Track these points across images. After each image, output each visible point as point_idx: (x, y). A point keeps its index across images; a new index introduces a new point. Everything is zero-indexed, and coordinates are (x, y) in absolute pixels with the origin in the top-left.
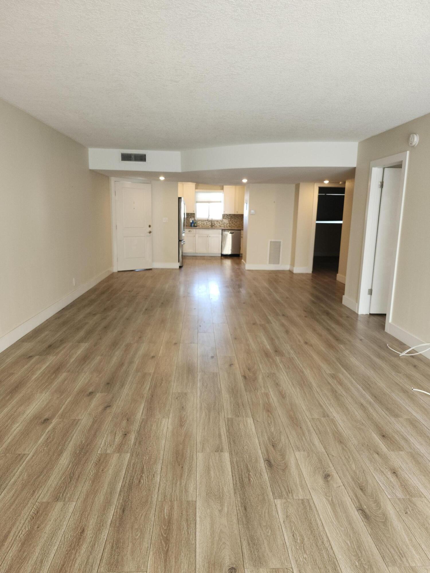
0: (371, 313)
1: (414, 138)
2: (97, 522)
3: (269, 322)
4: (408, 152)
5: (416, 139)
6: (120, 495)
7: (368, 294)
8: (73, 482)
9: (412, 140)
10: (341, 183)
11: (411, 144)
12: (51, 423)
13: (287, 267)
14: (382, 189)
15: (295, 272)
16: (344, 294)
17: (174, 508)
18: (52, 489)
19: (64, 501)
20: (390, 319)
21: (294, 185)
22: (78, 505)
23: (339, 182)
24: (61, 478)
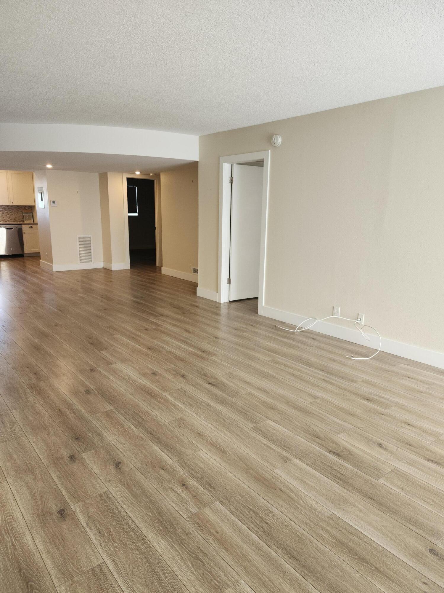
0: (231, 300)
1: (277, 140)
2: (290, 584)
3: (158, 325)
4: (270, 151)
5: (279, 140)
6: (269, 546)
7: (227, 284)
8: (206, 561)
9: (276, 141)
10: (151, 175)
11: (275, 144)
12: (74, 512)
13: (100, 265)
14: (231, 184)
15: (113, 269)
16: (198, 287)
17: (328, 530)
18: (197, 584)
19: (228, 586)
20: (262, 303)
21: (97, 175)
22: (248, 580)
23: (150, 174)
24: (188, 566)
